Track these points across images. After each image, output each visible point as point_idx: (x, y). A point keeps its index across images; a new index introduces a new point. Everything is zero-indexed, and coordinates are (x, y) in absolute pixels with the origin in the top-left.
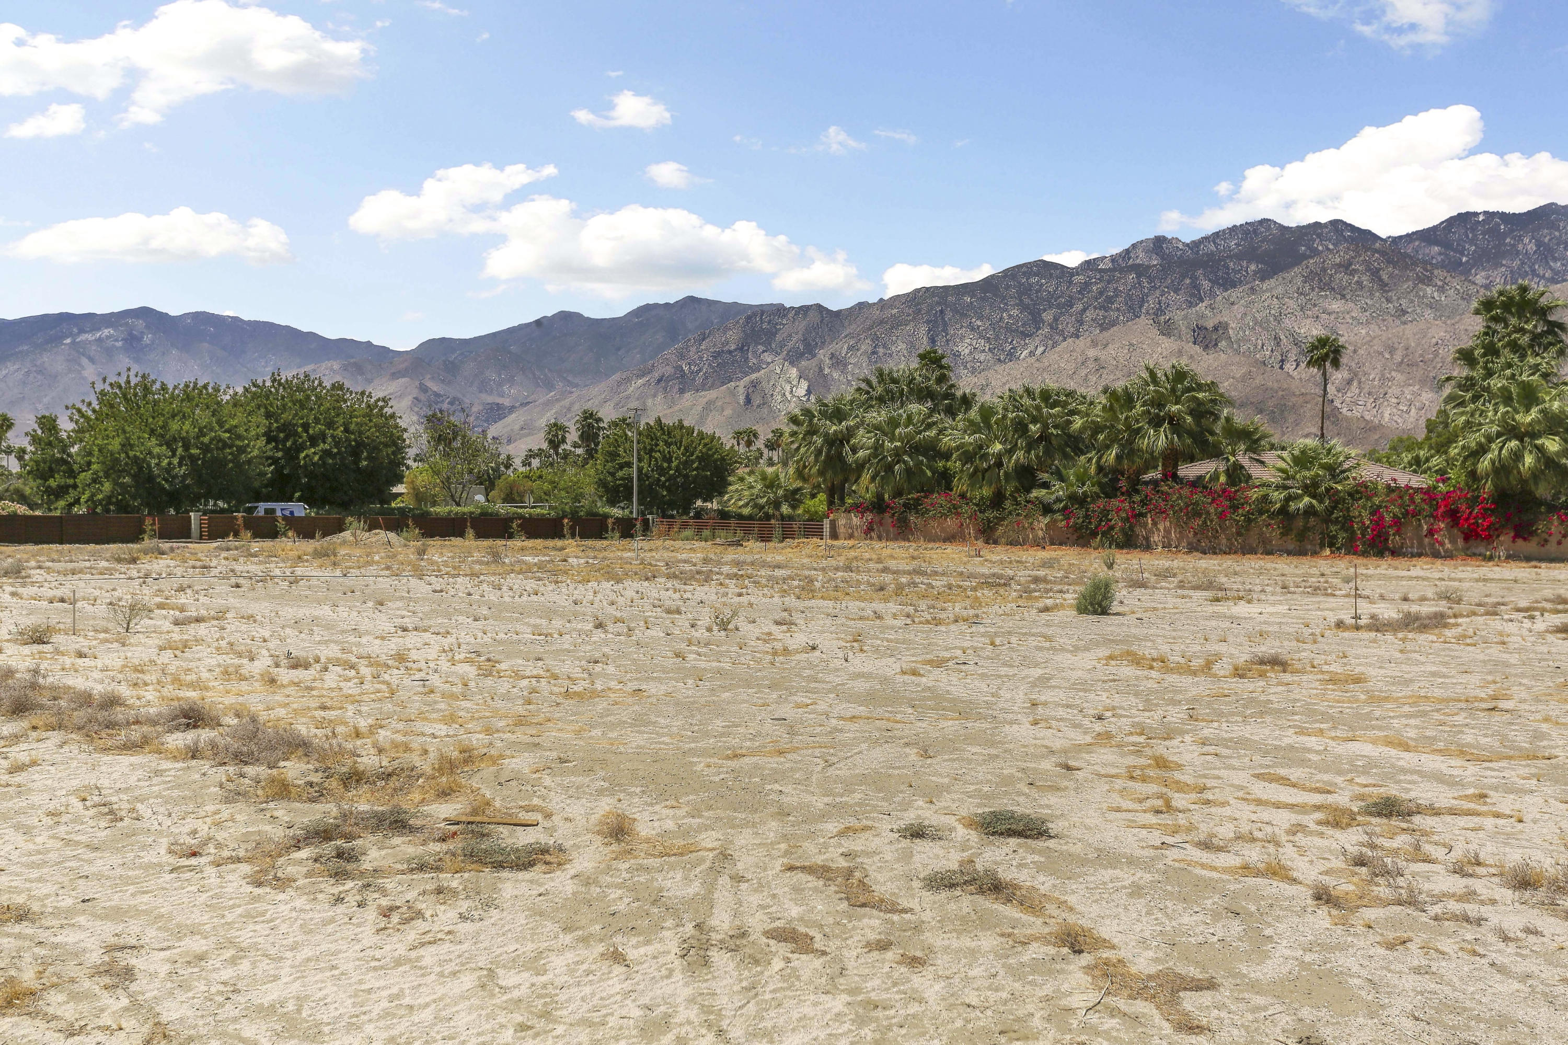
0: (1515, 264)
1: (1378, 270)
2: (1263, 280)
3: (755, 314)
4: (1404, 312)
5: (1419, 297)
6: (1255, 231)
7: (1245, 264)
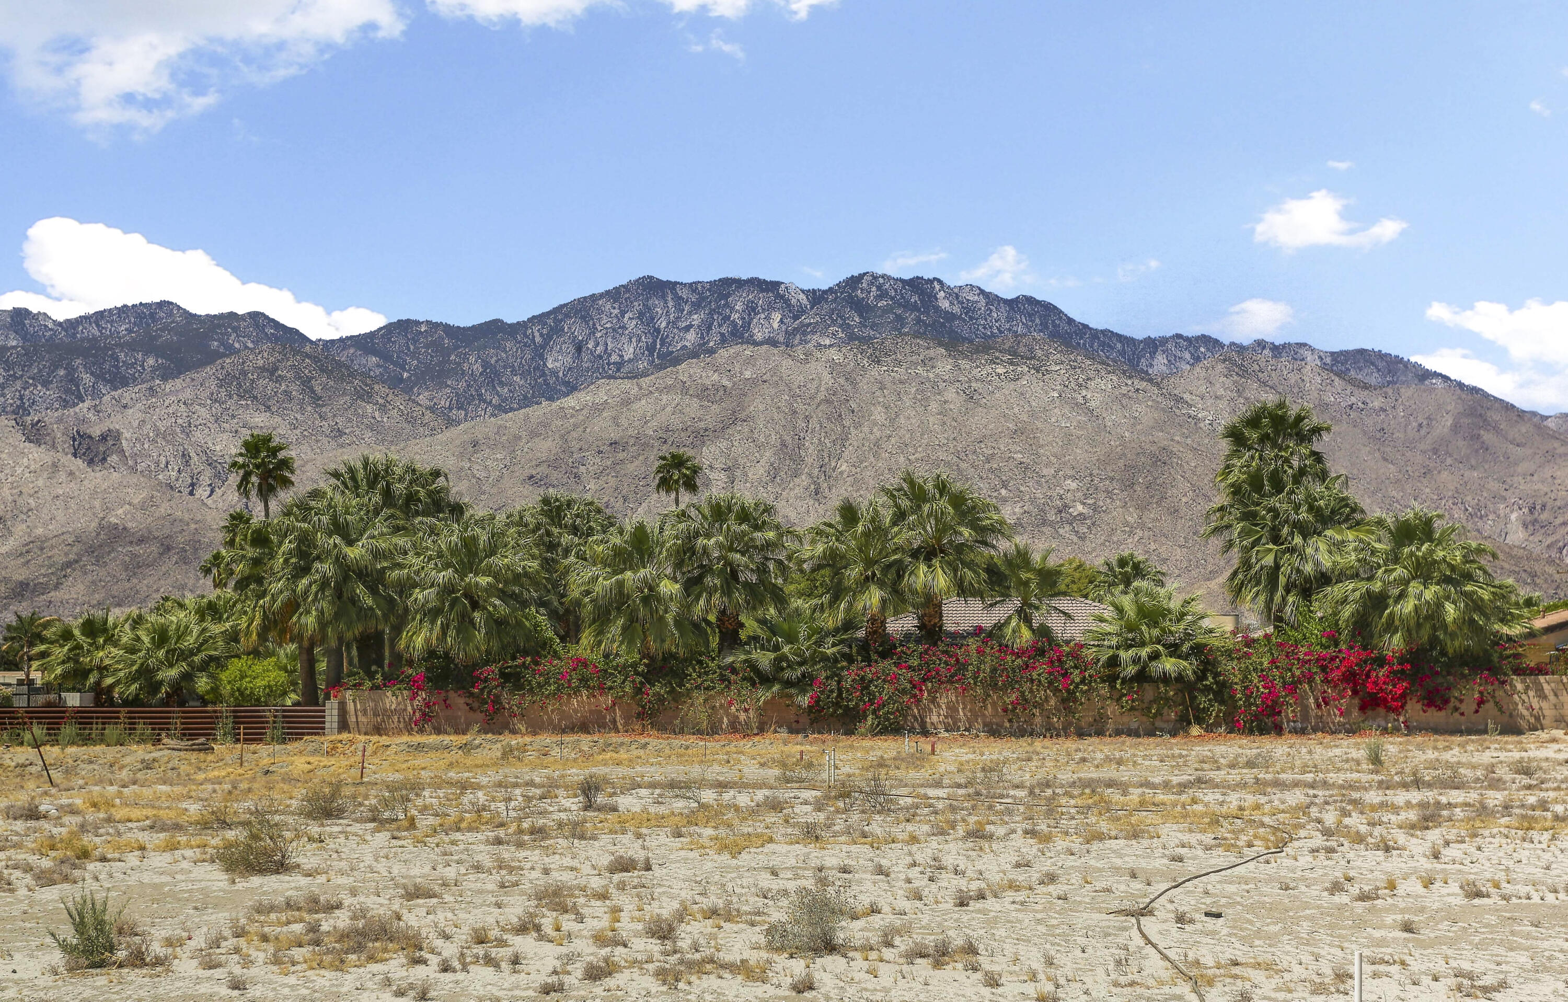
0: (462, 385)
1: (309, 379)
2: (165, 378)
4: (341, 433)
6: (152, 315)
7: (140, 356)
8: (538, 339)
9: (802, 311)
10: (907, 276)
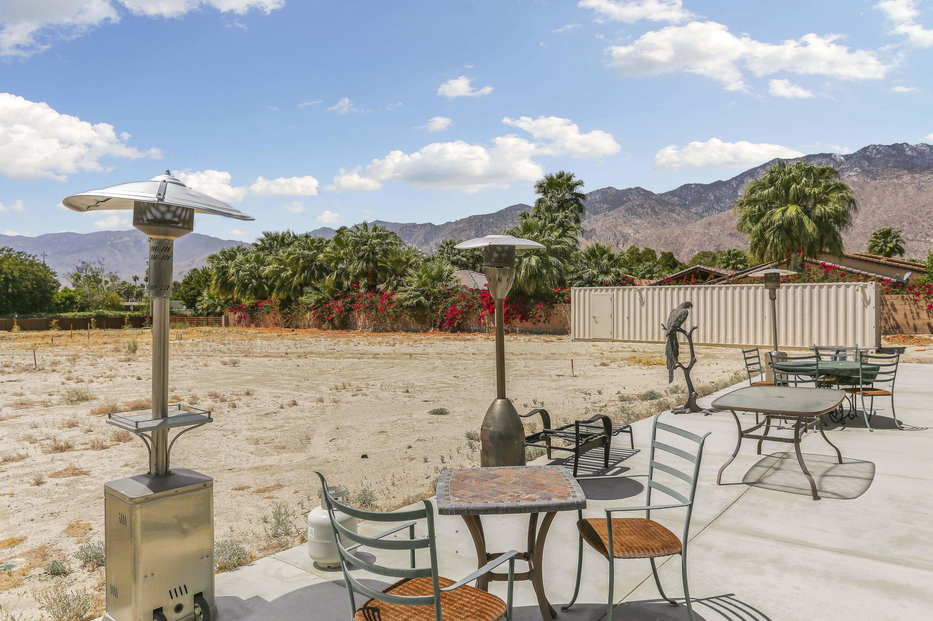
0: (707, 204)
1: (654, 207)
2: (609, 211)
3: (403, 227)
4: (665, 224)
5: (670, 217)
6: (606, 192)
7: (602, 205)
8: (735, 186)
9: (842, 163)
10: (890, 144)
